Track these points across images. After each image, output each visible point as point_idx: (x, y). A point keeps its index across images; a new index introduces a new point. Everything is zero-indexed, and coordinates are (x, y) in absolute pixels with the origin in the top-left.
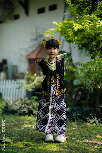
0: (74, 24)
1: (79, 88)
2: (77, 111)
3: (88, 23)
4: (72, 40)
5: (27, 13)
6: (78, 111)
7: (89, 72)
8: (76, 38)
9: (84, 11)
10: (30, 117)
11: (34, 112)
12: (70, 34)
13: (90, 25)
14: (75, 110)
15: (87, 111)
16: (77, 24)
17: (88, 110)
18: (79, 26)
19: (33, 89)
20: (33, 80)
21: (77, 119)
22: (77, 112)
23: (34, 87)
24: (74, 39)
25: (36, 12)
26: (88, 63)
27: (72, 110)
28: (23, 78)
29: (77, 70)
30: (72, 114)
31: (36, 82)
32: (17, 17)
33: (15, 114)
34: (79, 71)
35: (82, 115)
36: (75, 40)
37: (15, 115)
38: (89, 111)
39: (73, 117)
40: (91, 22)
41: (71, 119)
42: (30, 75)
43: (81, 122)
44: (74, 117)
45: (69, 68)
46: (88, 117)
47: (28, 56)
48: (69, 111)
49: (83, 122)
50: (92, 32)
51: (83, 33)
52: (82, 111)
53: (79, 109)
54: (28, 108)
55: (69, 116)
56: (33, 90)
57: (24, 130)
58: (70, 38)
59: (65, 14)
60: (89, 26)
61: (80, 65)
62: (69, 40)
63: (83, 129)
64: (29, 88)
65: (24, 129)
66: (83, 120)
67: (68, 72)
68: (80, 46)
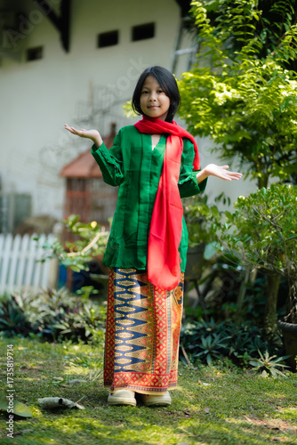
0: (216, 85)
1: (215, 266)
2: (215, 335)
3: (256, 85)
4: (206, 129)
5: (66, 45)
6: (218, 334)
7: (253, 224)
8: (219, 125)
9: (244, 49)
10: (76, 348)
11: (87, 333)
12: (202, 113)
13: (262, 89)
14: (209, 329)
15: (244, 336)
16: (223, 85)
17: (247, 334)
18: (229, 91)
19: (85, 264)
20: (86, 241)
21: (214, 359)
22: (213, 338)
23: (89, 259)
24: (211, 128)
25: (94, 41)
26: (252, 199)
27: (198, 331)
28: (49, 231)
29: (219, 216)
30: (200, 341)
31: (96, 247)
32: (34, 55)
33: (31, 334)
34: (224, 220)
35: (229, 346)
36: (216, 131)
37: (31, 338)
38: (249, 337)
39: (204, 350)
40: (265, 81)
41: (198, 355)
42: (78, 224)
43: (225, 365)
44: (206, 352)
45: (196, 211)
46: (246, 353)
47: (67, 167)
48: (191, 333)
49: (232, 365)
50: (267, 110)
51: (239, 110)
52: (229, 333)
53: (221, 330)
54: (71, 321)
55: (191, 347)
56: (87, 269)
57: (63, 382)
58: (202, 123)
59: (180, 52)
60: (258, 91)
61: (225, 202)
62: (199, 128)
63: (233, 386)
64: (75, 263)
65: (62, 379)
66: (230, 361)
67: (190, 220)
68: (229, 147)
